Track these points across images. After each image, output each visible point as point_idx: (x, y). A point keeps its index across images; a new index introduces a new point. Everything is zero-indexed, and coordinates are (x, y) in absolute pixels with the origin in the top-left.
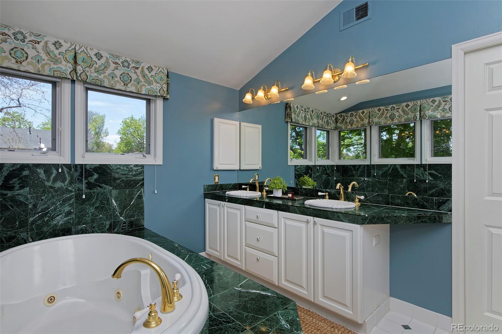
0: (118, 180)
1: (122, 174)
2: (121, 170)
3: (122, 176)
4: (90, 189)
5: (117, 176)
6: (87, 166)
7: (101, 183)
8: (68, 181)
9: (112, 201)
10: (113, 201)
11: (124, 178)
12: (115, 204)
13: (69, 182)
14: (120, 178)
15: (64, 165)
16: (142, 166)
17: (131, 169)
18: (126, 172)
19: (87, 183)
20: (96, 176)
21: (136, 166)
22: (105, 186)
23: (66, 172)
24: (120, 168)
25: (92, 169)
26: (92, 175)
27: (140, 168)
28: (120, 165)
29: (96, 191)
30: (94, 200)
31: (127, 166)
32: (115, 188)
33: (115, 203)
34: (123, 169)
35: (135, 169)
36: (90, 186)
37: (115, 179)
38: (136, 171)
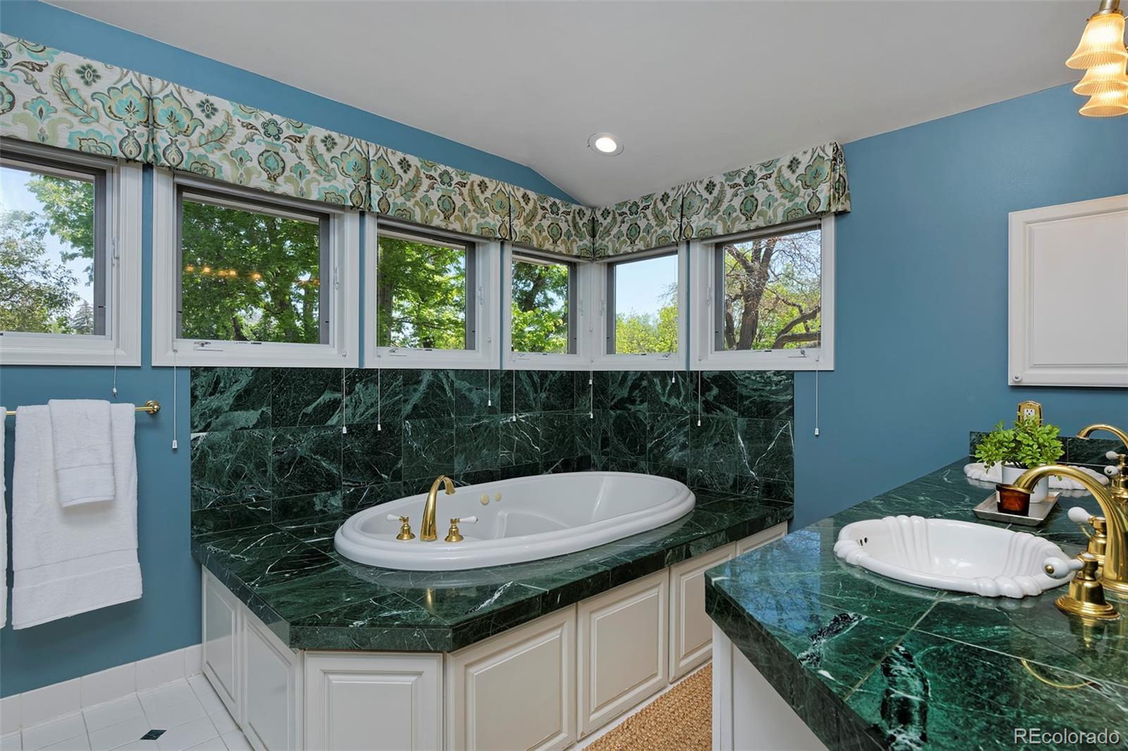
0: (746, 400)
1: (753, 390)
2: (751, 382)
3: (753, 393)
4: (708, 412)
5: (744, 392)
6: (704, 373)
7: (722, 403)
8: (682, 397)
9: (737, 437)
10: (739, 438)
11: (756, 398)
12: (742, 445)
13: (683, 399)
14: (750, 397)
15: (679, 372)
16: (791, 374)
17: (768, 380)
18: (760, 386)
19: (704, 402)
20: (715, 391)
21: (778, 373)
22: (727, 409)
23: (681, 383)
24: (749, 378)
25: (710, 379)
26: (710, 389)
27: (784, 377)
28: (750, 372)
29: (715, 416)
30: (713, 431)
31: (762, 373)
32: (742, 414)
33: (742, 442)
34: (755, 380)
35: (775, 379)
36: (708, 407)
37: (742, 398)
38: (776, 385)
